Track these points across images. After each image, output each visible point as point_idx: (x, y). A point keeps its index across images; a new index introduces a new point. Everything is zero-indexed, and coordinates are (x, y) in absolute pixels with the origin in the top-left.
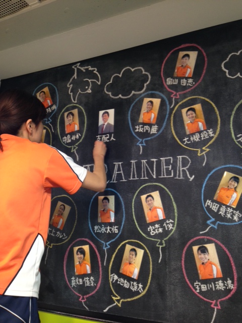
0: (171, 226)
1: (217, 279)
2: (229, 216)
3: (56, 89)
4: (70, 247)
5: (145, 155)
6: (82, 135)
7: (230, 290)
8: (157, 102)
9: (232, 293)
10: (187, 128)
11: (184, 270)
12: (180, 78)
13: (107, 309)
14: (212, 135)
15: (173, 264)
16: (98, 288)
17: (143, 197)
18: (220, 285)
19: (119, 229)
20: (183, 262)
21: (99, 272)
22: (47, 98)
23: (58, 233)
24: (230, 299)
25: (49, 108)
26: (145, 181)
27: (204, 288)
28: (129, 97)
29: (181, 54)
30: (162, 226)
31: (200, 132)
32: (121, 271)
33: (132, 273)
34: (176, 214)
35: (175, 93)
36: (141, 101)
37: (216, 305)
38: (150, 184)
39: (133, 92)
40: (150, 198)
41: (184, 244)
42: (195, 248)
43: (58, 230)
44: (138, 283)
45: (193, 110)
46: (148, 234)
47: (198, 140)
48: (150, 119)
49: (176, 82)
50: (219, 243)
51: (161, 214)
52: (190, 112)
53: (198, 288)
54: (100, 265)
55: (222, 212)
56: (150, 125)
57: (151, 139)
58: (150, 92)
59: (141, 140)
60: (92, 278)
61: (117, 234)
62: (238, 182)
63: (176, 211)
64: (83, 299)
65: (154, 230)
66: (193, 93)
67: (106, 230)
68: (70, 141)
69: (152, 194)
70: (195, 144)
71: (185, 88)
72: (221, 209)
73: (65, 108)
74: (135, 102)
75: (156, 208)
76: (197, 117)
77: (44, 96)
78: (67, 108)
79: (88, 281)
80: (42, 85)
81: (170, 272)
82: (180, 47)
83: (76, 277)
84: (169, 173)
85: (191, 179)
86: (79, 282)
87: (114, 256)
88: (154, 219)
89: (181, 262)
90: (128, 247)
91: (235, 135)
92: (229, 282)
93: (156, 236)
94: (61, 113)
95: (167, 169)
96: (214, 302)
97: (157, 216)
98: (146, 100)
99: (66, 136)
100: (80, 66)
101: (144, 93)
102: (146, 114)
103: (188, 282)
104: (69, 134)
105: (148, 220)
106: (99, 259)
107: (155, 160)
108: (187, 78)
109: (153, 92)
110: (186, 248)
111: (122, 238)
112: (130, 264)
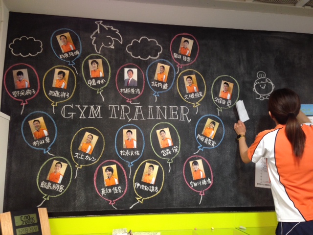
0: (176, 150)
1: (203, 179)
2: (209, 144)
3: (79, 37)
4: (99, 167)
5: (159, 103)
6: (106, 81)
7: (209, 184)
8: (167, 67)
9: (210, 186)
10: (187, 89)
11: (184, 175)
12: (182, 55)
13: (132, 206)
14: (201, 96)
15: (178, 173)
16: (124, 193)
17: (158, 132)
18: (204, 182)
19: (140, 153)
20: (184, 171)
21: (125, 182)
22: (69, 43)
23: (87, 156)
24: (209, 189)
25: (72, 53)
26: (159, 121)
27: (195, 185)
28: (146, 59)
29: (183, 39)
30: (171, 150)
31: (195, 93)
32: (142, 181)
33: (150, 181)
34: (180, 143)
35: (179, 64)
36: (156, 65)
37: (202, 193)
38: (162, 123)
39: (149, 57)
40: (162, 132)
41: (184, 161)
42: (191, 163)
43: (87, 154)
44: (155, 187)
45: (191, 78)
46: (161, 155)
47: (193, 97)
48: (162, 79)
49: (180, 57)
50: (204, 159)
51: (170, 143)
52: (188, 79)
53: (192, 185)
54: (126, 178)
55: (206, 142)
56: (163, 83)
57: (163, 93)
58: (162, 60)
59: (156, 92)
60: (119, 187)
61: (139, 156)
62: (215, 125)
63: (180, 141)
64: (112, 202)
65: (166, 153)
66: (190, 67)
67: (130, 153)
68: (95, 84)
69: (164, 129)
70: (191, 100)
71: (185, 62)
72: (206, 140)
73: (89, 56)
74: (151, 64)
75: (167, 139)
76: (193, 83)
77: (65, 40)
78: (91, 56)
79: (116, 190)
80: (62, 29)
81: (176, 178)
82: (182, 34)
83: (105, 188)
84: (175, 116)
85: (189, 121)
86: (108, 191)
87: (137, 171)
88: (166, 146)
89: (182, 171)
90: (147, 165)
91: (214, 98)
92: (209, 180)
93: (167, 156)
94: (85, 59)
95: (174, 114)
96: (201, 192)
97: (168, 144)
98: (159, 65)
99: (92, 80)
100: (102, 23)
101: (157, 59)
102: (160, 75)
103: (187, 182)
104: (94, 78)
105: (162, 146)
106: (125, 174)
107: (166, 107)
108: (187, 56)
109: (165, 60)
110: (185, 163)
111: (142, 159)
112: (149, 175)
